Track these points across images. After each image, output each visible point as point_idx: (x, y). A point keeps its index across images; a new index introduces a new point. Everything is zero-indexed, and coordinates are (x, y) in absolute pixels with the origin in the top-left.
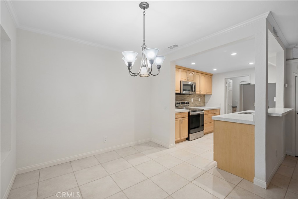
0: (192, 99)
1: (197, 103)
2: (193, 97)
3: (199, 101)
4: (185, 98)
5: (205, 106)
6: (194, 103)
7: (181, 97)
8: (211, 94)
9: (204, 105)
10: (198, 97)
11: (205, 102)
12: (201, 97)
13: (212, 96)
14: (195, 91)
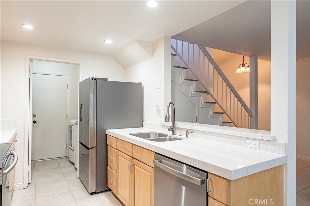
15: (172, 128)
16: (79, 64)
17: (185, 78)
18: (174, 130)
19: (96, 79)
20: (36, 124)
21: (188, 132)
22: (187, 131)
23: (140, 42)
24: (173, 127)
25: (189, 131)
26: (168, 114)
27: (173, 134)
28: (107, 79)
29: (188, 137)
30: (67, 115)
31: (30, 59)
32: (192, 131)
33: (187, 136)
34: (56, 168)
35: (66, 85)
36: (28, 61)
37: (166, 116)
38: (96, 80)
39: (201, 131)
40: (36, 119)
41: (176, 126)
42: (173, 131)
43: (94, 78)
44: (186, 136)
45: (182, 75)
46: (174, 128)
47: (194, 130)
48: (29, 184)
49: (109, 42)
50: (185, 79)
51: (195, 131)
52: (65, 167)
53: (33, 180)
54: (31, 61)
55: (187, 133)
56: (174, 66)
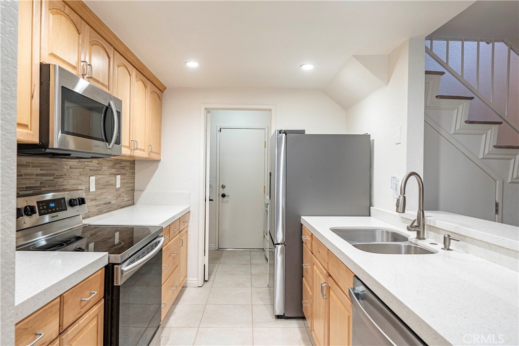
0: (93, 179)
1: (109, 197)
2: (95, 172)
3: (118, 186)
4: (60, 177)
5: (133, 204)
6: (102, 194)
7: (38, 171)
8: (159, 161)
9: (130, 202)
10: (113, 171)
11: (133, 190)
12: (123, 168)
13: (160, 165)
14: (118, 142)
15: (416, 226)
16: (270, 110)
17: (467, 119)
18: (421, 230)
19: (285, 132)
20: (225, 199)
21: (450, 239)
22: (446, 236)
23: (361, 59)
24: (419, 223)
25: (452, 236)
26: (402, 198)
27: (419, 237)
28: (304, 130)
29: (449, 249)
30: (265, 187)
31: (206, 109)
32: (461, 238)
33: (447, 247)
34: (244, 264)
35: (264, 143)
36: (203, 111)
37: (398, 200)
38: (286, 135)
39: (481, 241)
40: (225, 191)
41: (427, 223)
42: (418, 233)
43: (282, 130)
44: (443, 247)
45: (458, 113)
46: (421, 226)
47: (465, 236)
48: (205, 281)
49: (308, 67)
50: (466, 122)
51: (468, 239)
52: (257, 265)
53: (212, 277)
54: (208, 111)
55: (447, 240)
56: (437, 97)
